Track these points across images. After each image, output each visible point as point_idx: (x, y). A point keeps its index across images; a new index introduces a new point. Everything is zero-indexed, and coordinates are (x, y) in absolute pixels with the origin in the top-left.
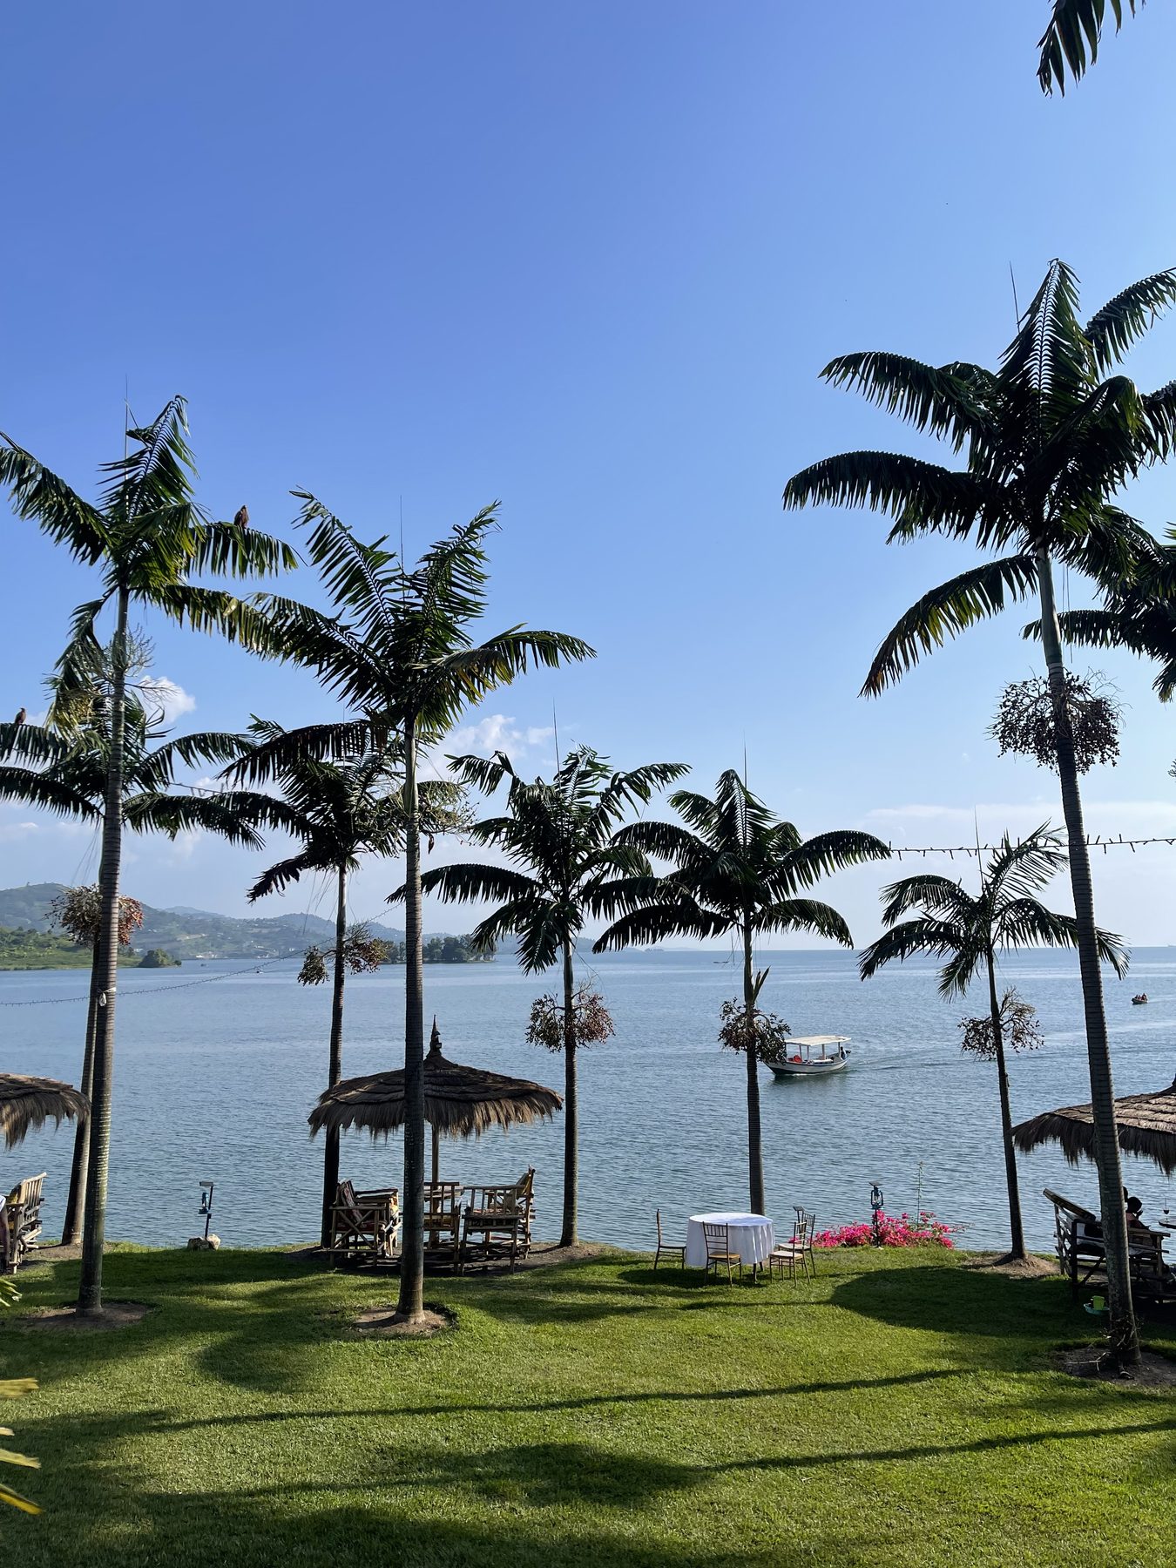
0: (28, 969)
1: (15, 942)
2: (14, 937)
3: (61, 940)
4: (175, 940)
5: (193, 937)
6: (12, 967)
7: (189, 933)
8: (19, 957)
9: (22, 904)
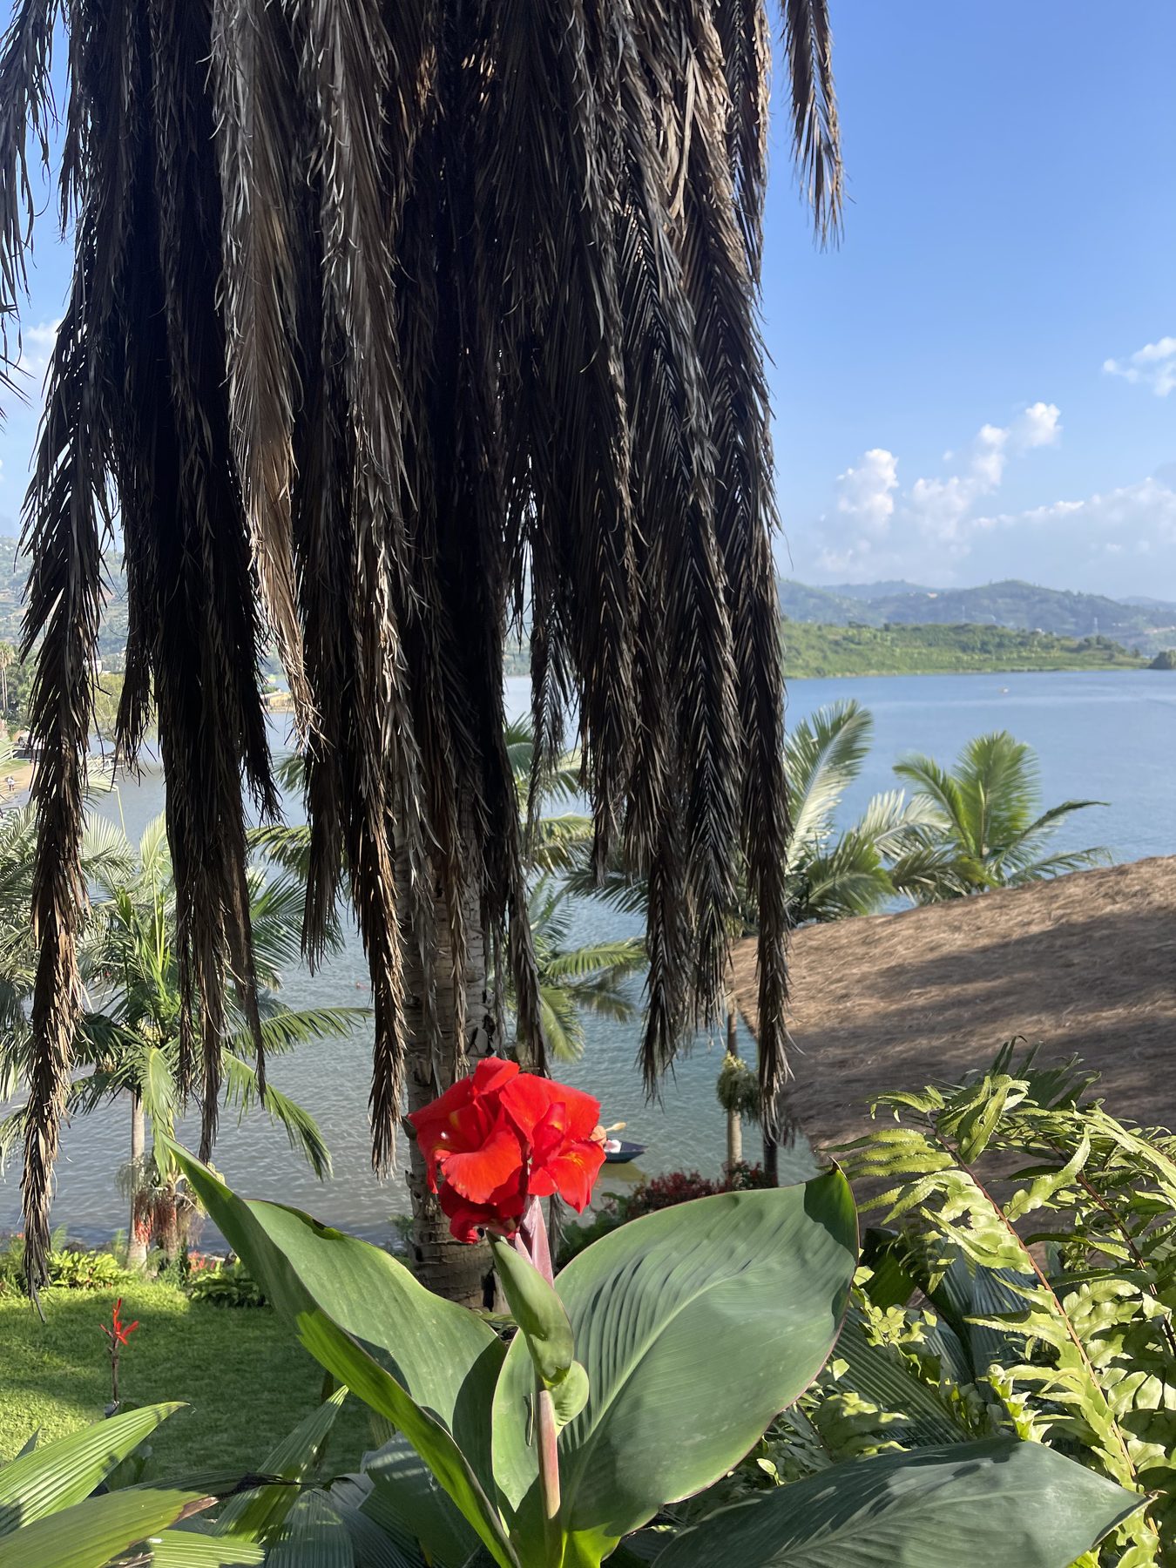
0: (1041, 670)
1: (1021, 644)
2: (1019, 640)
3: (1063, 642)
4: (1140, 635)
5: (1162, 630)
6: (1026, 668)
7: (1157, 626)
8: (1028, 658)
9: (986, 602)
